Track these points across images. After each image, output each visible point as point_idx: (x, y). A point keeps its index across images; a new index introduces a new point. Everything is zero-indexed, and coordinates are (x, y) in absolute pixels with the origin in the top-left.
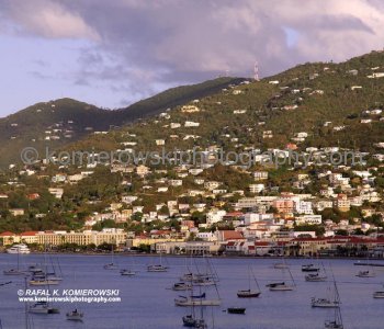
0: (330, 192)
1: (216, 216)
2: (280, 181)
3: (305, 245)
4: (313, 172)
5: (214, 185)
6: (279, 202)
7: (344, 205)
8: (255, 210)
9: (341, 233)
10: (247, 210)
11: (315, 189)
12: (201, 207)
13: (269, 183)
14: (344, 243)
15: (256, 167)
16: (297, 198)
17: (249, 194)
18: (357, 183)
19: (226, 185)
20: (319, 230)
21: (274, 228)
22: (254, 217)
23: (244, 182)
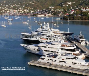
0: (19, 10)
1: (8, 12)
2: (14, 8)
3: (17, 15)
4: (17, 8)
5: (7, 9)
6: (14, 11)
7: (20, 11)
8: (12, 11)
9: (20, 13)
10: (11, 11)
11: (17, 9)
12: (7, 11)
13: (13, 9)
14: (21, 14)
15: (11, 7)
16: (16, 10)
17: (11, 10)
18: (21, 9)
19: (9, 9)
20: (18, 13)
21: (14, 13)
22: (12, 12)
23: (11, 9)
